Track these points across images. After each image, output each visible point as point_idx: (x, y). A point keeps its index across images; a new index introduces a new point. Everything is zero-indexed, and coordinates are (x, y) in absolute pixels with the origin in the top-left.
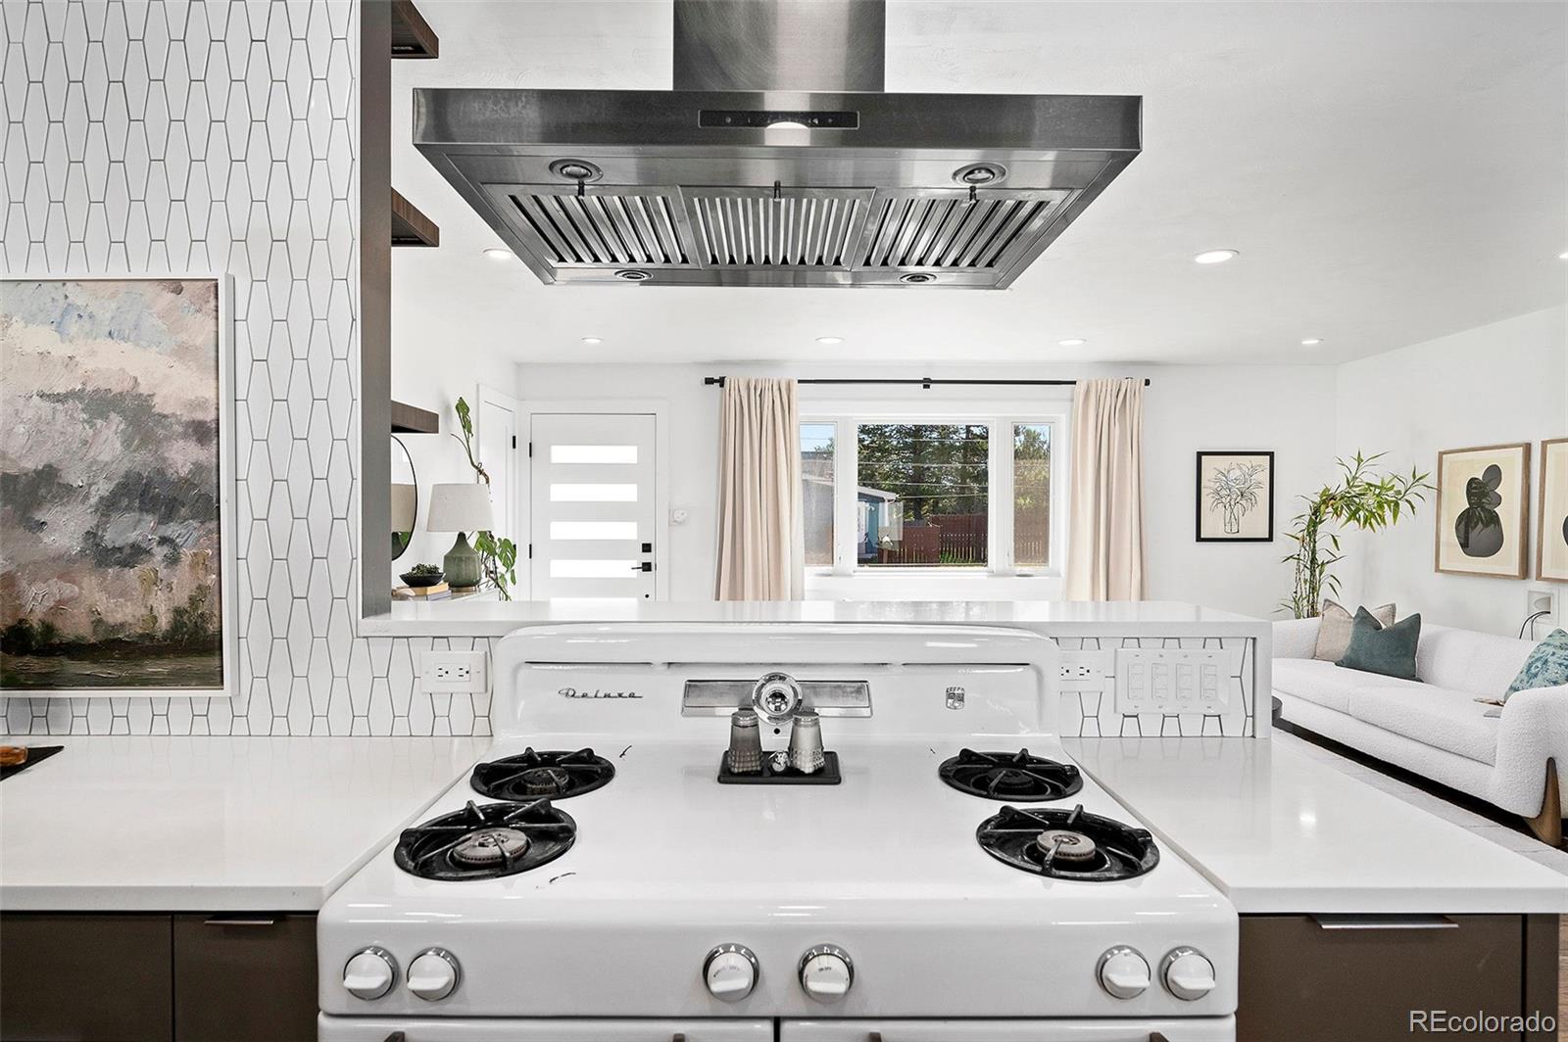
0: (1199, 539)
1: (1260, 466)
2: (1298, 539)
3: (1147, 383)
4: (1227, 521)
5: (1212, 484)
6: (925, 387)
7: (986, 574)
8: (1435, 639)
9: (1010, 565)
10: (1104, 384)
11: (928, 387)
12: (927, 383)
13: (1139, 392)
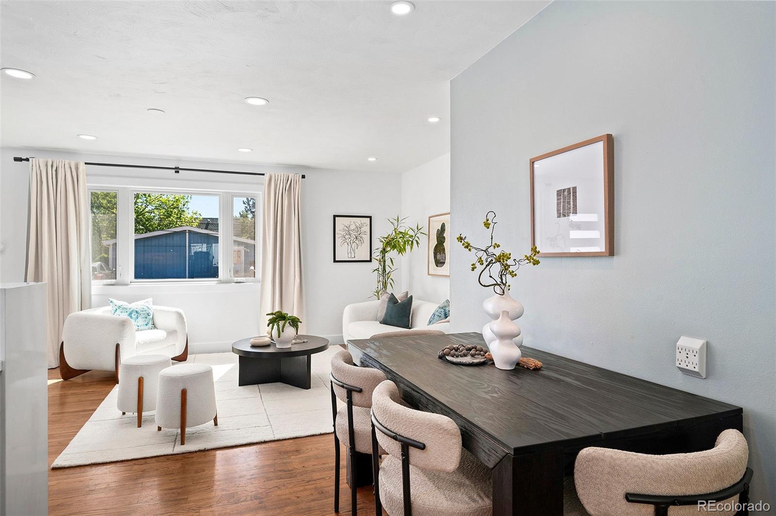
0: (335, 261)
1: (365, 223)
2: (377, 260)
3: (303, 177)
4: (349, 252)
5: (341, 232)
6: (176, 172)
8: (418, 307)
9: (231, 277)
10: (279, 177)
11: (178, 172)
12: (177, 170)
13: (299, 182)
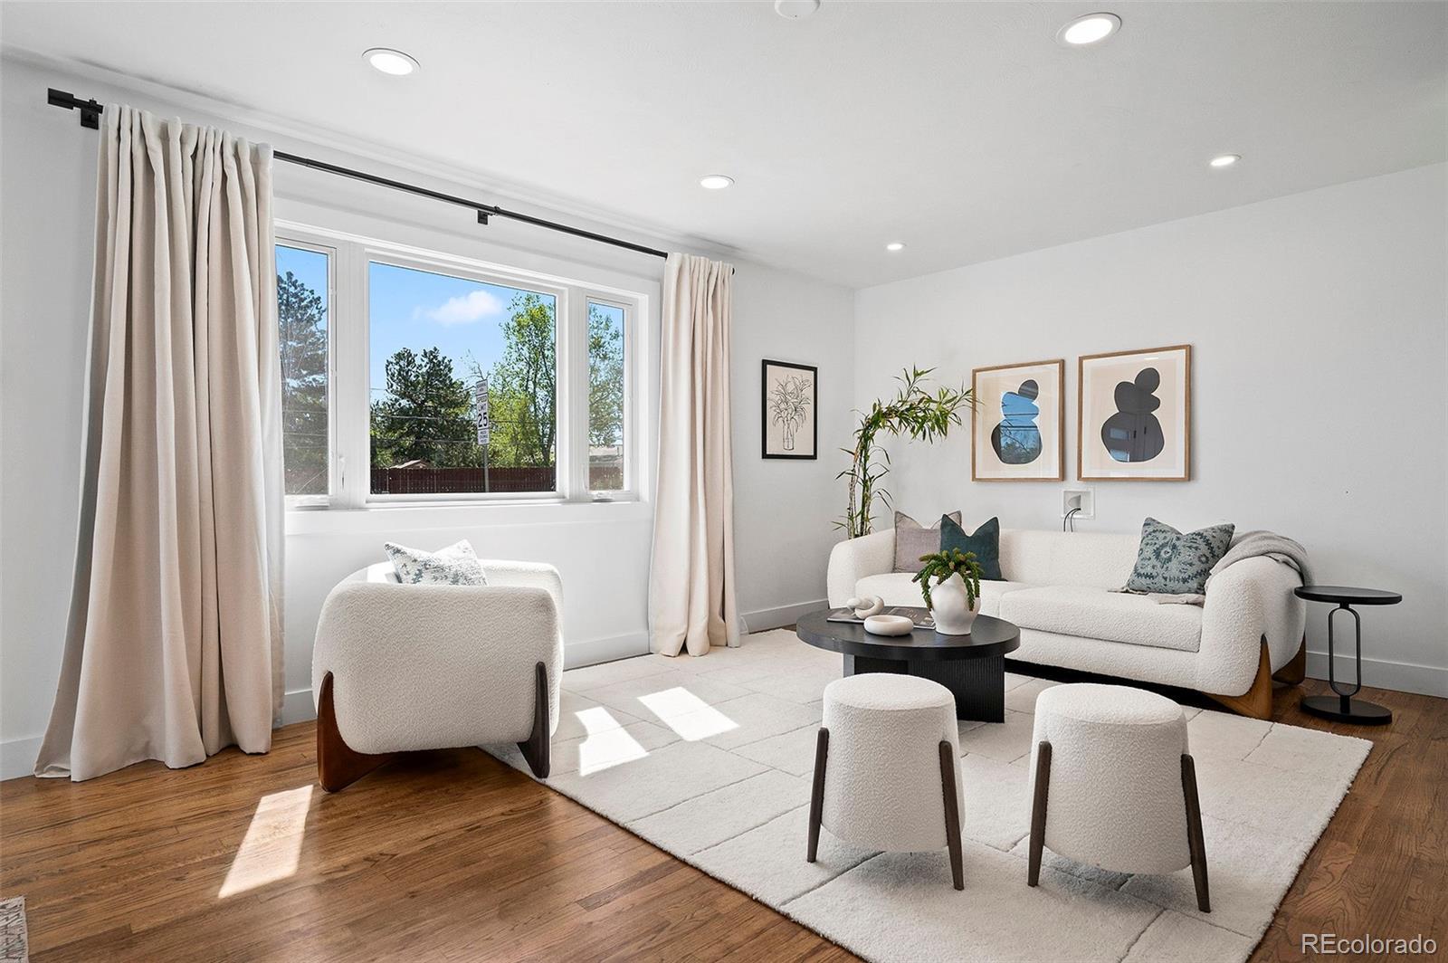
0: (765, 455)
1: (805, 382)
2: (853, 453)
3: (734, 271)
4: (785, 437)
5: (774, 397)
7: (557, 500)
9: (585, 487)
11: (485, 218)
13: (728, 281)
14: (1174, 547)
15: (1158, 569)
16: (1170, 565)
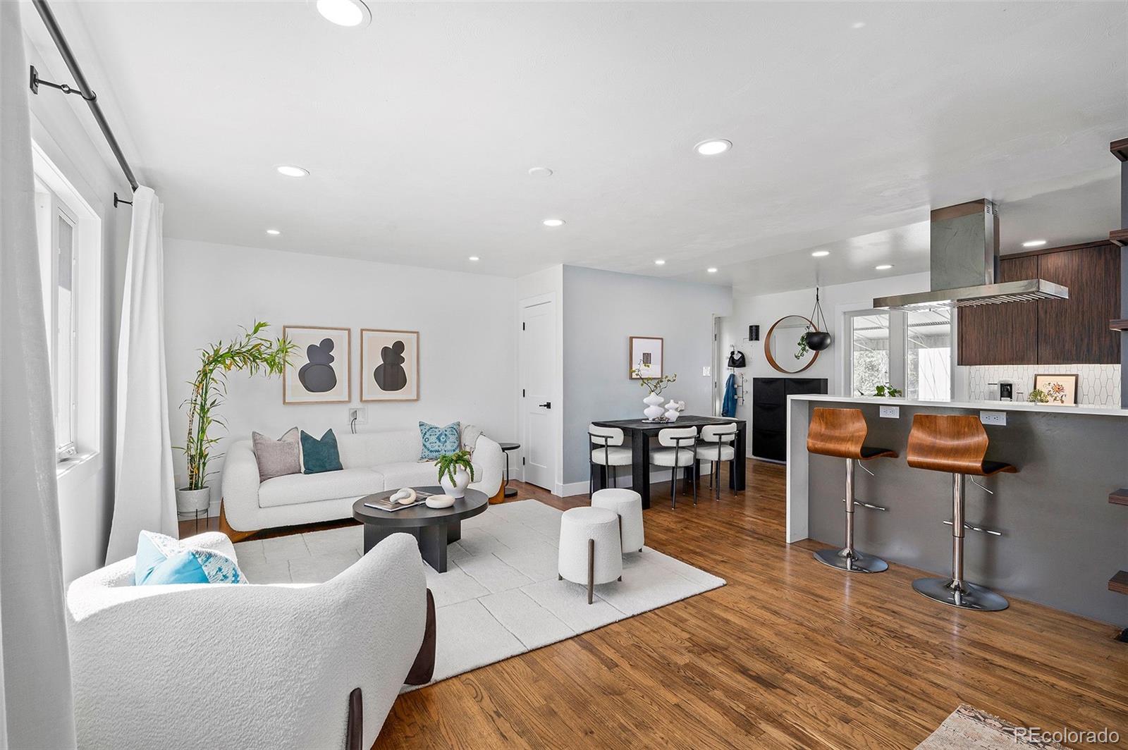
14: (446, 435)
15: (441, 447)
16: (446, 444)
